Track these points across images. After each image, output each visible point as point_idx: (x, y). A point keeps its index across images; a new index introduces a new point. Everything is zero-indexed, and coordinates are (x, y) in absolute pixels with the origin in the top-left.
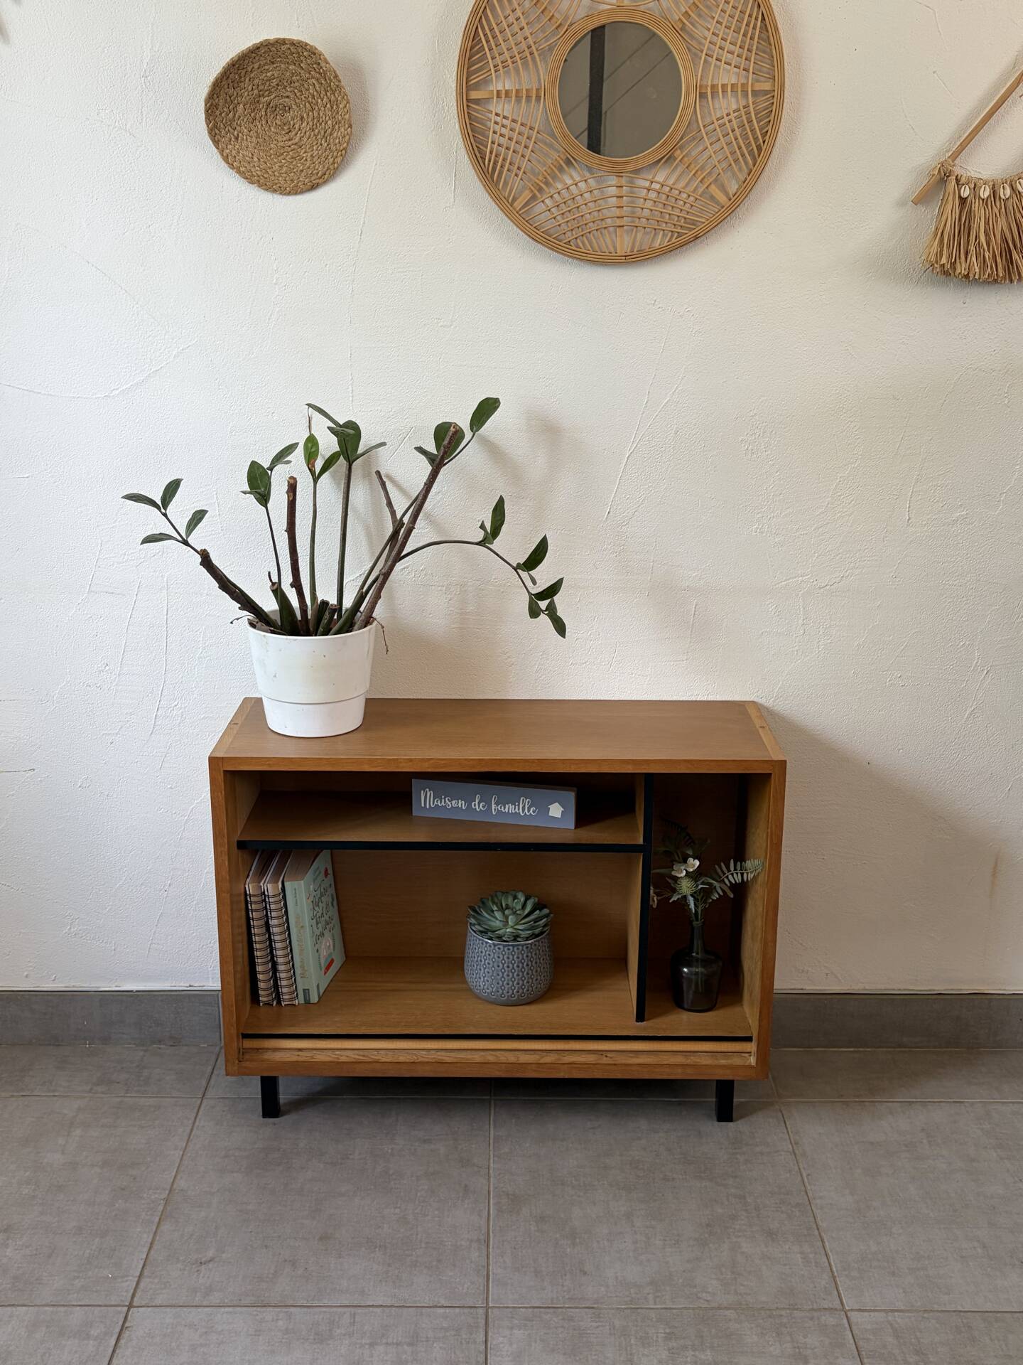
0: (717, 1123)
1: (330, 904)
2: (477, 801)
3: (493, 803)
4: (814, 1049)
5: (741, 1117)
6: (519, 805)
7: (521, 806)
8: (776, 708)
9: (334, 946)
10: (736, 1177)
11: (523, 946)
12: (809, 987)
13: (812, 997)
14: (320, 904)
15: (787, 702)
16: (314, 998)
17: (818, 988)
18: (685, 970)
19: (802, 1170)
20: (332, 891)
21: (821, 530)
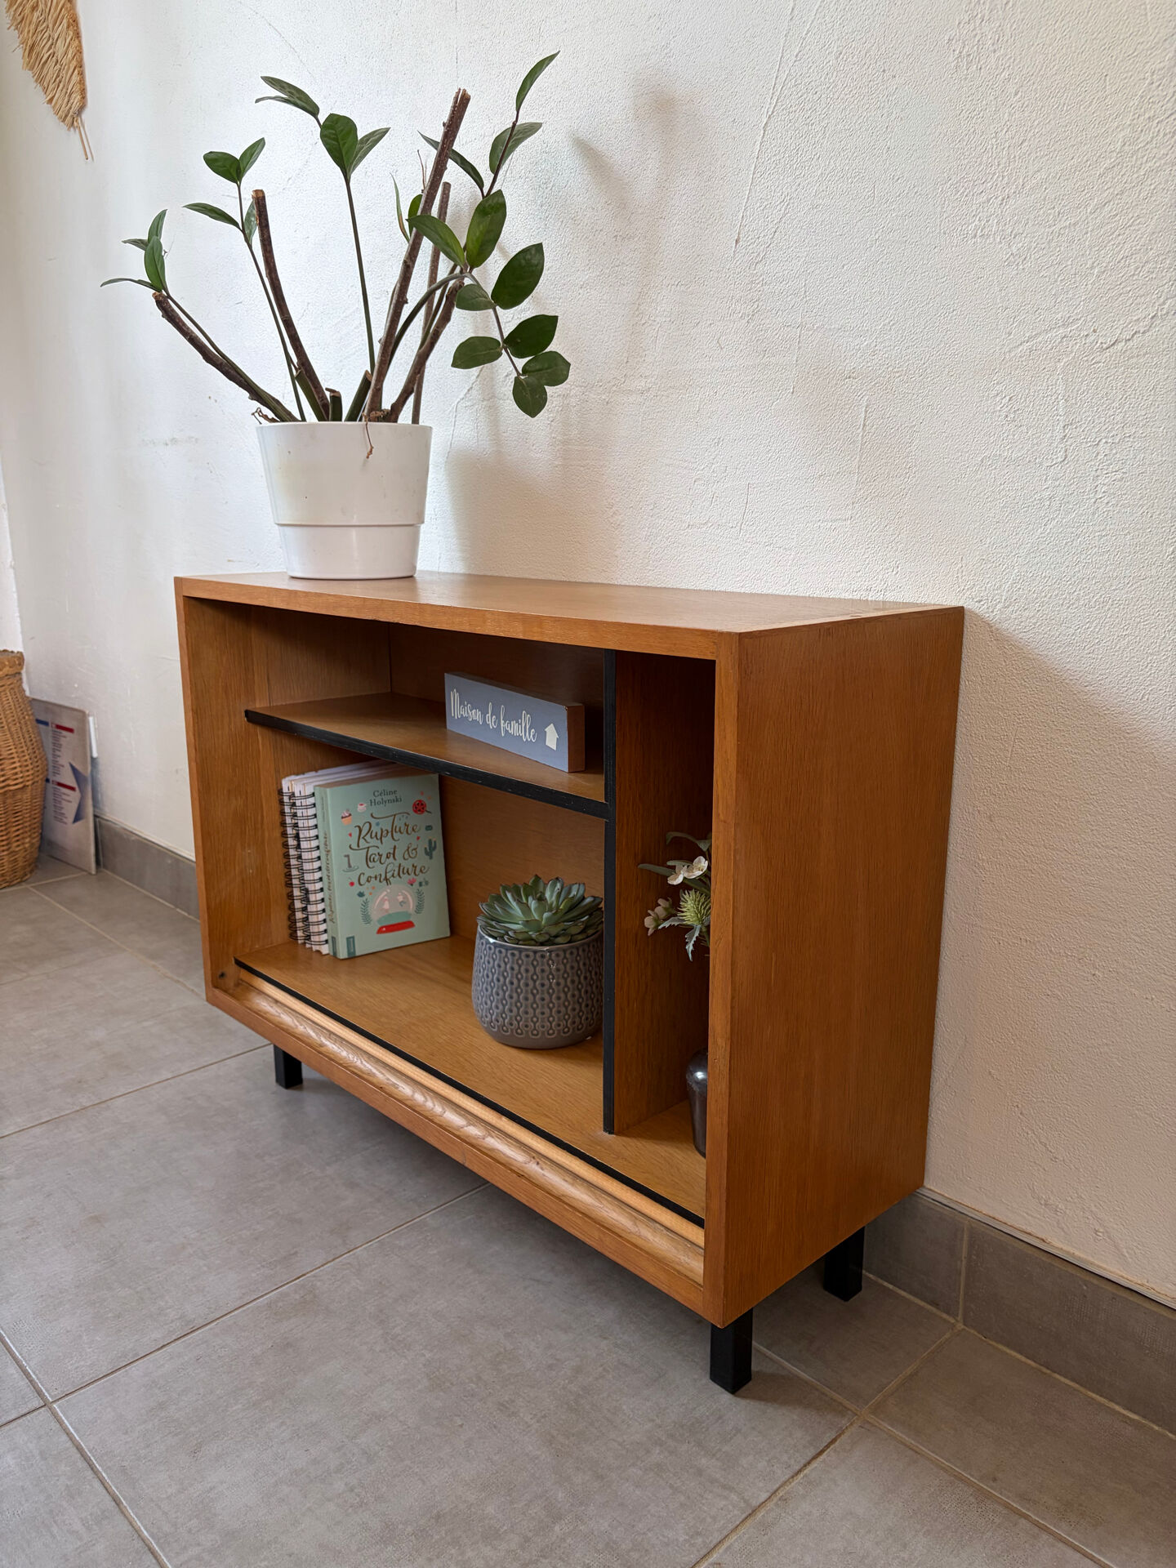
0: (706, 1380)
1: (421, 851)
2: (490, 714)
3: (502, 718)
4: (1057, 1376)
5: (760, 1399)
6: (521, 724)
7: (523, 726)
8: (1005, 625)
9: (419, 908)
10: (601, 1477)
11: (507, 949)
12: (1059, 1244)
13: (1057, 1263)
14: (387, 840)
15: (1026, 613)
16: (343, 953)
17: (1077, 1253)
18: (700, 1075)
19: (722, 1549)
20: (437, 836)
21: (1107, 209)
